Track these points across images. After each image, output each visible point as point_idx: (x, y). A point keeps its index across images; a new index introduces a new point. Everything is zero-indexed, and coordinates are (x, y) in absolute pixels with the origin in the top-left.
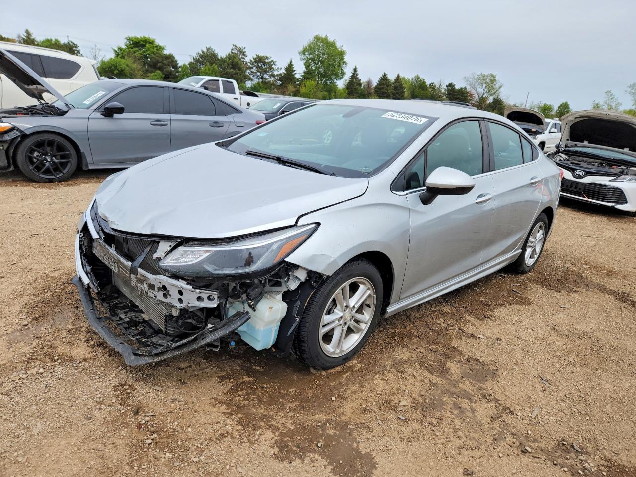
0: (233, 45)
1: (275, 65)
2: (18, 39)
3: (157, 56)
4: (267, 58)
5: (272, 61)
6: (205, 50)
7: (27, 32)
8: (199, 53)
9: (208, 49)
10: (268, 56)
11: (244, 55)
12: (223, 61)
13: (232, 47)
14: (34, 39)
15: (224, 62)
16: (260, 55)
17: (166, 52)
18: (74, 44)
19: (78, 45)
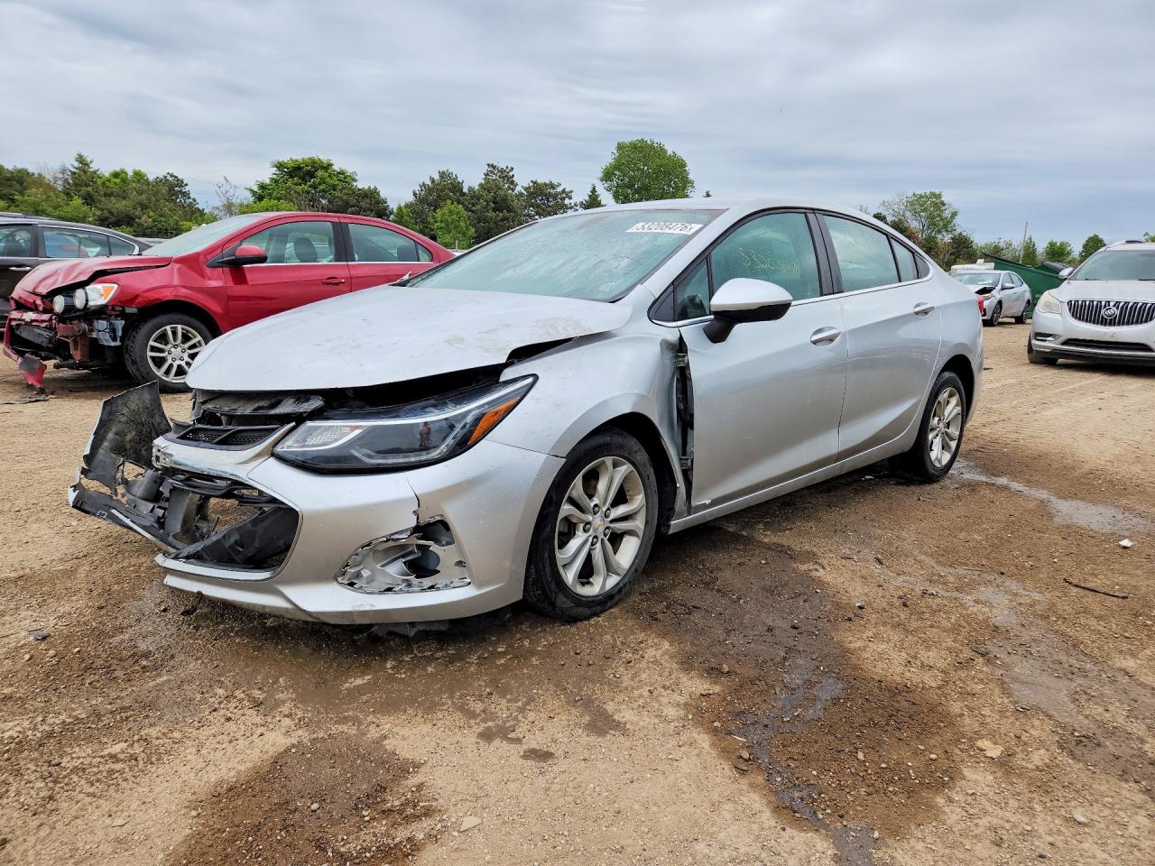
0: (488, 165)
1: (570, 198)
2: (61, 176)
3: (346, 194)
4: (552, 186)
5: (564, 191)
6: (437, 177)
7: (81, 159)
8: (424, 184)
9: (442, 175)
10: (555, 182)
11: (512, 182)
12: (474, 196)
13: (485, 169)
14: (95, 172)
15: (479, 199)
16: (539, 182)
17: (362, 184)
18: (178, 180)
19: (185, 182)
